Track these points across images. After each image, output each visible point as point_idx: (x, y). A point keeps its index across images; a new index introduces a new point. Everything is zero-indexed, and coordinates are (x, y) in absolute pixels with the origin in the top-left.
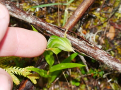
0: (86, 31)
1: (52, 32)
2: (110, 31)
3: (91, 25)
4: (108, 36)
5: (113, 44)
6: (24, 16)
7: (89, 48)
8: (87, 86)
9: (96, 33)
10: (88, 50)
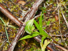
0: (20, 16)
1: (22, 32)
2: (21, 3)
3: (17, 14)
4: (24, 5)
5: (28, 2)
6: (12, 47)
7: (32, 12)
8: (50, 17)
9: (22, 11)
10: (33, 13)
